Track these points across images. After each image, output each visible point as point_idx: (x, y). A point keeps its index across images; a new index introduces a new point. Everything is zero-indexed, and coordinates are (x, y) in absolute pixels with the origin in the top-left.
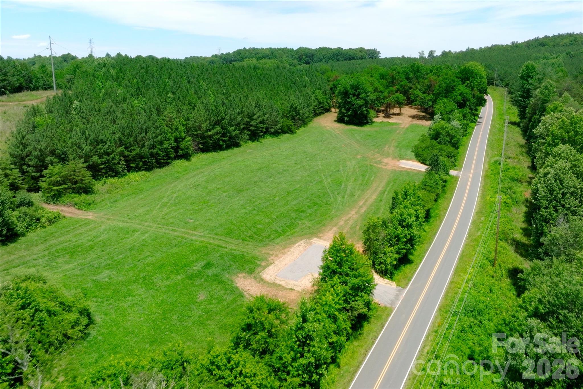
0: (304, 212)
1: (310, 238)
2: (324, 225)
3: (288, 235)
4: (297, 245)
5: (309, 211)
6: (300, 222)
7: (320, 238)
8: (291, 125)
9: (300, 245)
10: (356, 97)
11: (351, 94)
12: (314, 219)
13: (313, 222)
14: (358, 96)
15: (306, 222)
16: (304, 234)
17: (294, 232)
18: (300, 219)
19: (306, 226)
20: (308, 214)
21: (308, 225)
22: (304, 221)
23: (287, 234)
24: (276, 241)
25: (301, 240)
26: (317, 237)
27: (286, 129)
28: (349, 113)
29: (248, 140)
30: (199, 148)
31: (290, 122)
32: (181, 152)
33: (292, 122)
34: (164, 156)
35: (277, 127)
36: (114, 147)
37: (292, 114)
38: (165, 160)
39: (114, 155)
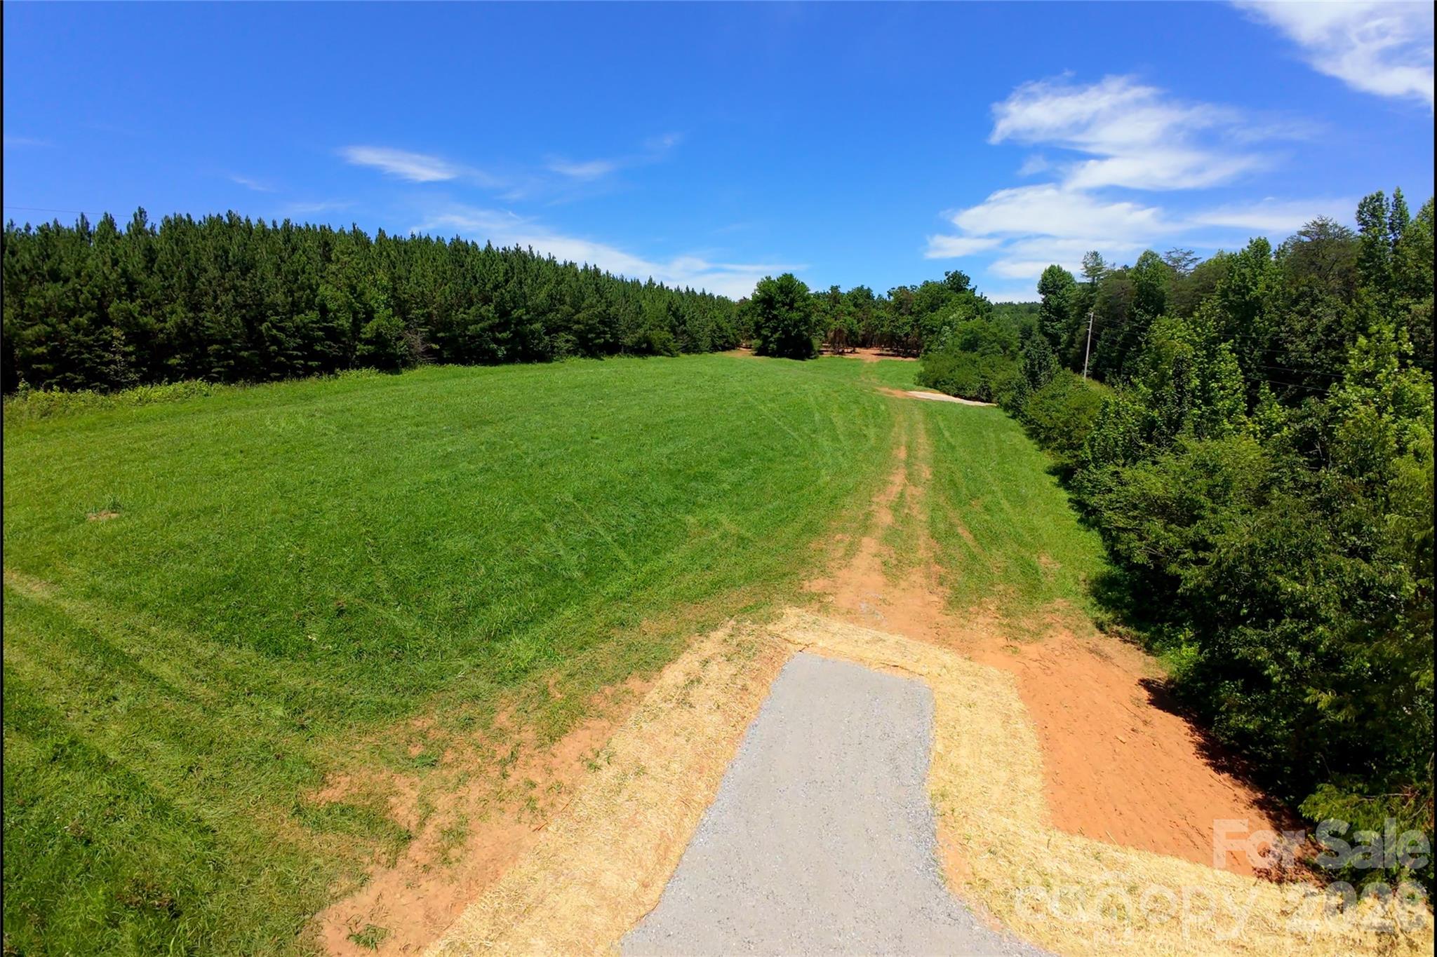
0: (707, 477)
1: (762, 610)
2: (811, 529)
3: (617, 598)
4: (673, 675)
5: (728, 476)
6: (691, 519)
7: (820, 602)
8: (669, 340)
9: (694, 681)
10: (787, 307)
11: (779, 302)
12: (758, 505)
13: (754, 515)
14: (791, 306)
15: (723, 519)
16: (717, 585)
17: (656, 575)
18: (692, 506)
19: (724, 537)
20: (726, 486)
21: (733, 528)
22: (711, 513)
23: (613, 588)
24: (521, 647)
25: (704, 629)
26: (800, 599)
27: (657, 346)
28: (777, 335)
29: (568, 352)
30: (429, 351)
31: (666, 335)
32: (361, 349)
33: (671, 336)
34: (294, 349)
35: (637, 335)
36: (93, 294)
37: (671, 321)
38: (297, 357)
39: (90, 319)
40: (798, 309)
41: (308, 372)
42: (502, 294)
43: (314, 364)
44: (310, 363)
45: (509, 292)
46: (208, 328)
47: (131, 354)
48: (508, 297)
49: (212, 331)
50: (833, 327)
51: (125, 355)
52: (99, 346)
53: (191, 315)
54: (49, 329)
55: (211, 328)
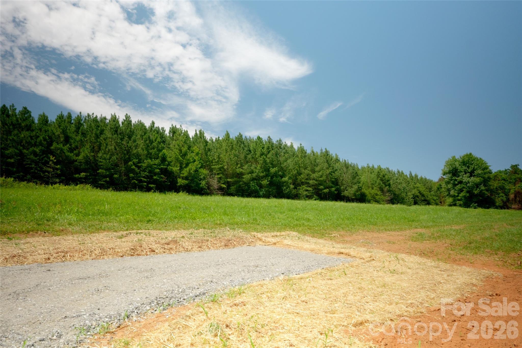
11: (462, 172)
27: (369, 197)
28: (462, 194)
29: (307, 196)
30: (221, 189)
31: (375, 191)
32: (181, 182)
33: (379, 193)
34: (144, 177)
35: (353, 189)
36: (45, 140)
37: (379, 184)
38: (145, 182)
39: (41, 150)
40: (478, 176)
41: (148, 190)
42: (264, 158)
43: (152, 186)
44: (149, 185)
45: (269, 158)
46: (100, 162)
47: (57, 169)
48: (268, 161)
49: (102, 164)
50: (512, 191)
51: (54, 169)
52: (42, 163)
53: (92, 154)
54: (17, 151)
55: (102, 162)
